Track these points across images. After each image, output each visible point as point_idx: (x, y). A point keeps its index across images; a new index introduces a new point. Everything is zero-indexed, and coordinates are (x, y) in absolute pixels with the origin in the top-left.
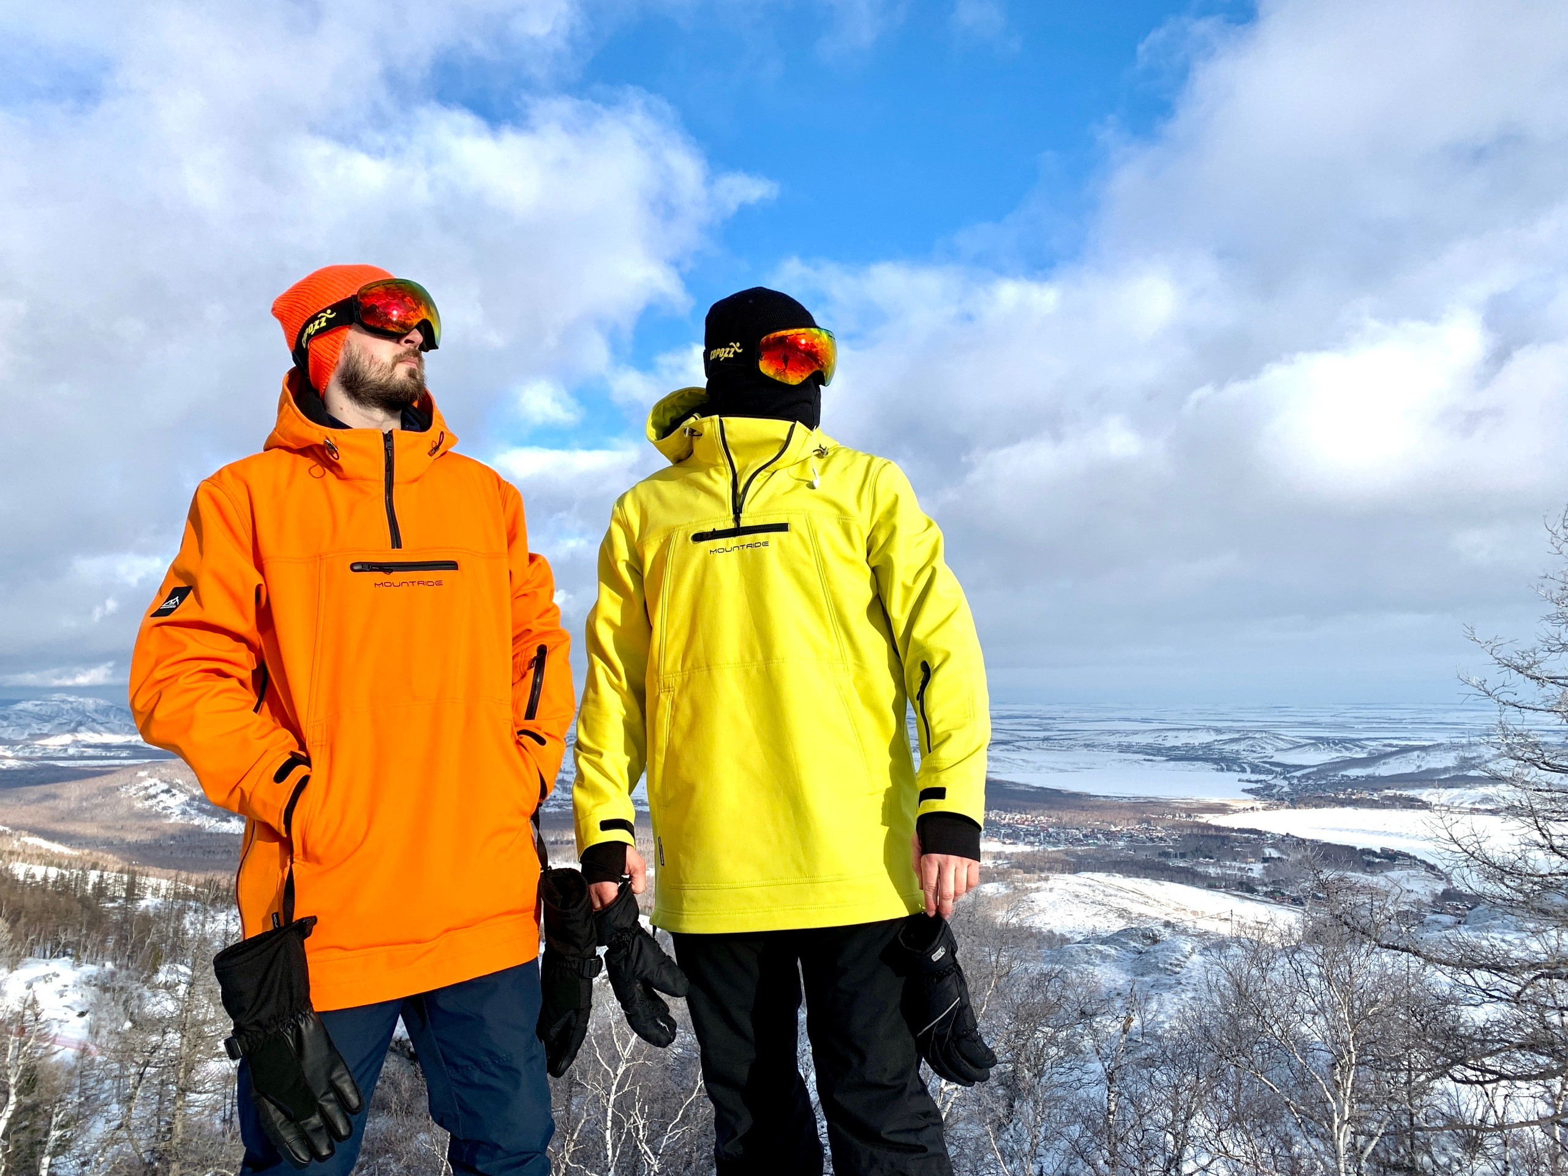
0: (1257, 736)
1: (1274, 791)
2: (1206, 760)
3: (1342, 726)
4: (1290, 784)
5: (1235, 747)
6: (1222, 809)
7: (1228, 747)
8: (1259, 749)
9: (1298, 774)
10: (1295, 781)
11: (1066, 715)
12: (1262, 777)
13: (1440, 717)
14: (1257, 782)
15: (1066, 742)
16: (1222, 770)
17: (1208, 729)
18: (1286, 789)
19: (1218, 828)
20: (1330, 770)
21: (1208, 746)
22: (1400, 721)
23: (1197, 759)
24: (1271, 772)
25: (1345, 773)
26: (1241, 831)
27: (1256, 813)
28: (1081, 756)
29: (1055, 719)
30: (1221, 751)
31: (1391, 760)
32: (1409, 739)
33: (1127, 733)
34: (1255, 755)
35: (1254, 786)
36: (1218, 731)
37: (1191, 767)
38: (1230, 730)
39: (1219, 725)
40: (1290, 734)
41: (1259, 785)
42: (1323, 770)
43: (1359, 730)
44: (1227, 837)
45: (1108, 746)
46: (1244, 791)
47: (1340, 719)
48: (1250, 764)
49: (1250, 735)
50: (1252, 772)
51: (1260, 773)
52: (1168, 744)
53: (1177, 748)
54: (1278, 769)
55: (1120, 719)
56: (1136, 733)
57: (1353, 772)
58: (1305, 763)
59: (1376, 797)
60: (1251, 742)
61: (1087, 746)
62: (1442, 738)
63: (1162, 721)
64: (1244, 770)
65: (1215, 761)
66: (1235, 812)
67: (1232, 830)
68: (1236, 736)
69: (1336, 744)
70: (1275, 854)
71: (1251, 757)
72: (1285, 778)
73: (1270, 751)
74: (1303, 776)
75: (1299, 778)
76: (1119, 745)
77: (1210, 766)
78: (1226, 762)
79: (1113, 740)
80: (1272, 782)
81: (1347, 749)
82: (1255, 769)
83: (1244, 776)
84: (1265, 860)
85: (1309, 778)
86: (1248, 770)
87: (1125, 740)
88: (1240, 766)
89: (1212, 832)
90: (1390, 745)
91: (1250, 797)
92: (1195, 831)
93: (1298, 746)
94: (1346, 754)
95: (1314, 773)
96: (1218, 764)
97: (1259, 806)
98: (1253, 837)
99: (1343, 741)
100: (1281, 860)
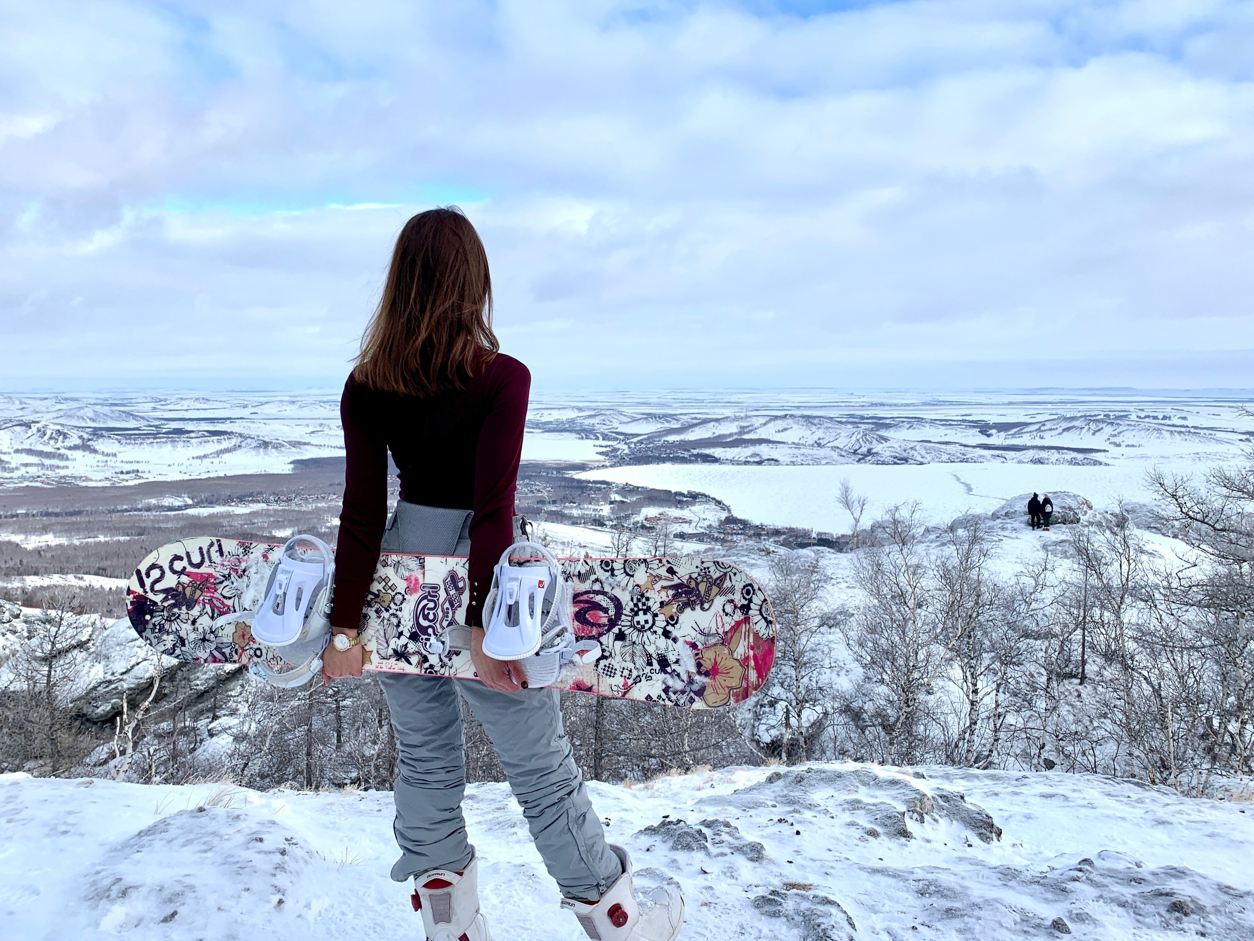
0: (608, 412)
1: (618, 453)
2: (571, 431)
3: (664, 405)
4: (629, 447)
5: (591, 421)
6: (582, 467)
7: (587, 422)
8: (608, 423)
9: (635, 440)
10: (633, 446)
12: (610, 443)
13: (727, 398)
14: (606, 447)
16: (582, 438)
17: (573, 408)
18: (627, 451)
19: (579, 481)
20: (656, 437)
21: (572, 421)
22: (702, 401)
23: (565, 430)
24: (616, 439)
25: (666, 439)
26: (595, 482)
27: (606, 470)
30: (581, 424)
31: (696, 429)
32: (708, 414)
34: (605, 427)
35: (604, 449)
36: (580, 409)
37: (560, 437)
38: (589, 409)
39: (581, 405)
40: (629, 411)
41: (608, 449)
42: (651, 437)
43: (676, 408)
44: (586, 487)
46: (597, 453)
47: (663, 401)
48: (602, 434)
49: (602, 412)
50: (603, 439)
51: (609, 440)
52: (544, 420)
53: (551, 422)
54: (621, 437)
57: (672, 438)
58: (639, 432)
59: (686, 455)
60: (603, 417)
62: (728, 412)
63: (539, 402)
64: (597, 438)
65: (578, 432)
66: (591, 469)
67: (589, 482)
68: (593, 413)
69: (660, 418)
70: (618, 498)
71: (603, 429)
72: (626, 443)
73: (616, 424)
74: (638, 442)
75: (635, 443)
77: (574, 435)
78: (586, 433)
80: (617, 447)
81: (667, 421)
82: (605, 437)
83: (598, 443)
84: (611, 503)
85: (642, 443)
86: (601, 438)
88: (595, 435)
89: (575, 484)
90: (696, 418)
91: (602, 458)
92: (563, 484)
93: (635, 420)
94: (667, 425)
95: (645, 439)
96: (579, 434)
97: (608, 464)
98: (603, 486)
99: (665, 416)
100: (623, 502)
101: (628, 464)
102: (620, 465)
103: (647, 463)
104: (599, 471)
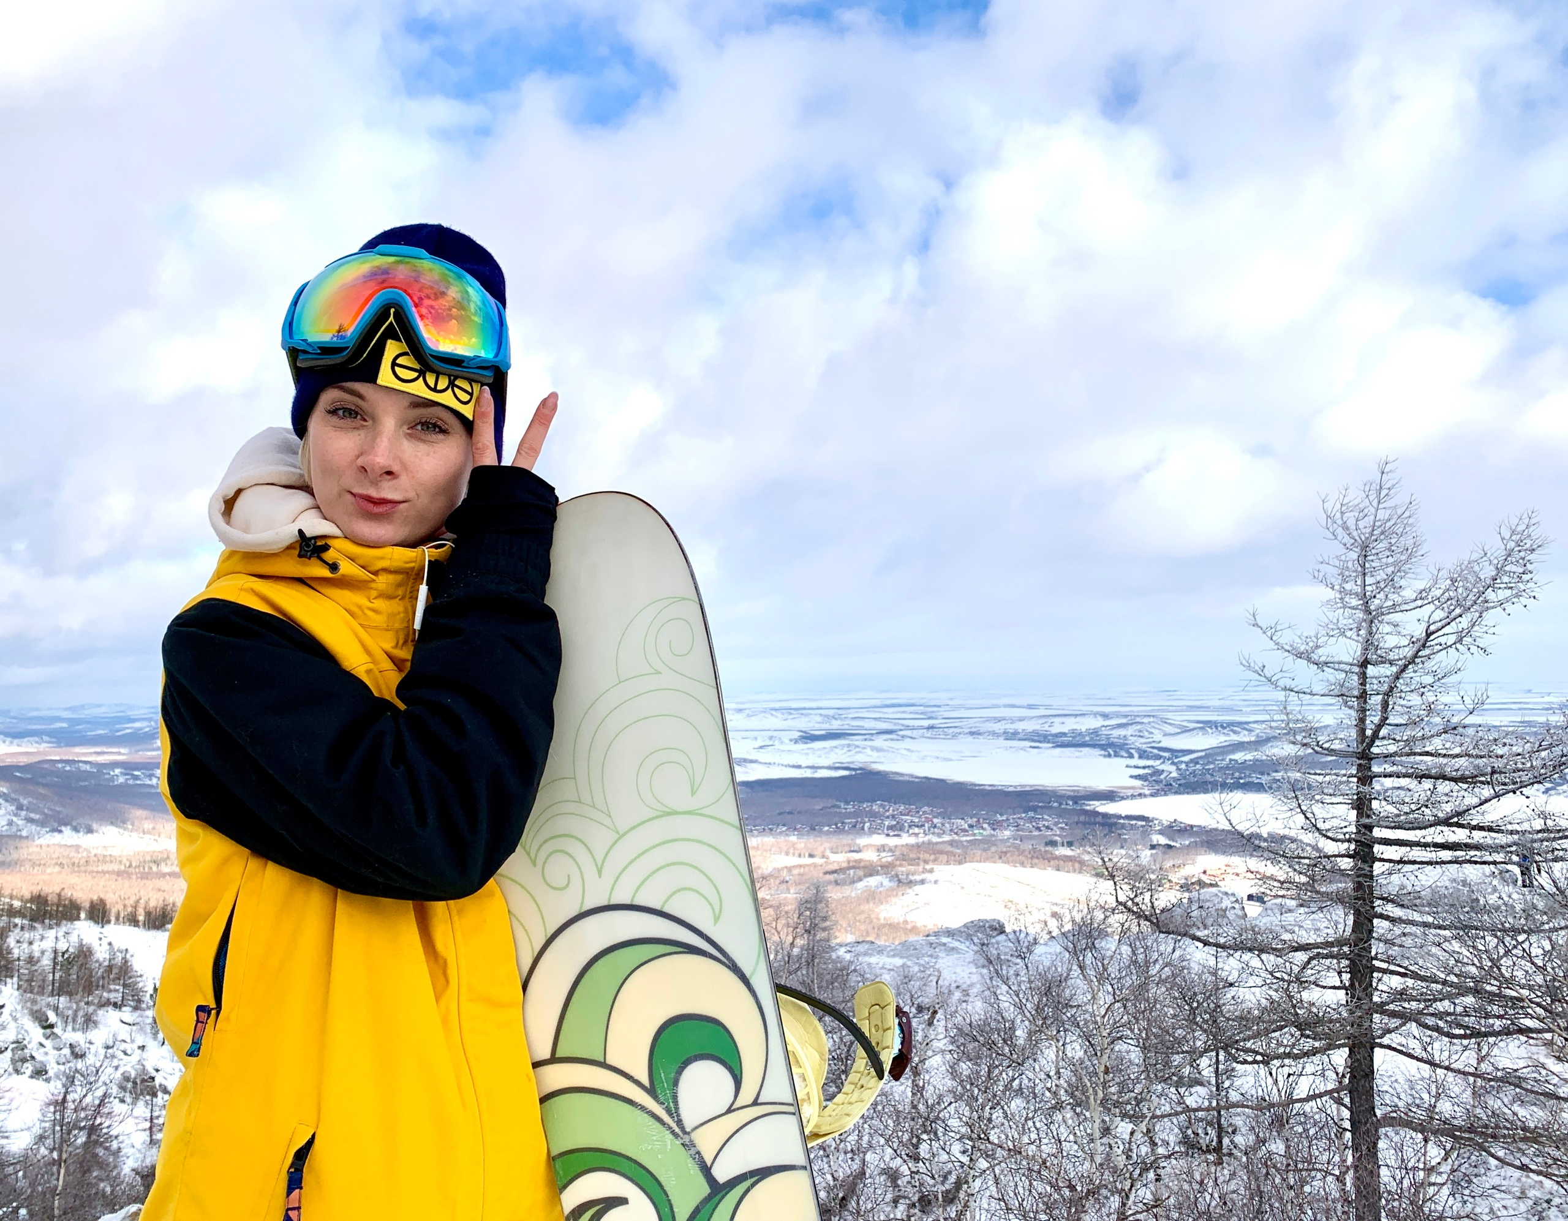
0: (1146, 720)
1: (1162, 777)
2: (1093, 746)
3: (1230, 710)
4: (1178, 769)
5: (1122, 732)
6: (1110, 796)
7: (1116, 733)
8: (1146, 734)
9: (1186, 758)
10: (1183, 766)
11: (950, 703)
12: (1150, 763)
14: (1144, 768)
15: (951, 730)
16: (1109, 756)
17: (1096, 714)
18: (1174, 774)
19: (1105, 815)
20: (1218, 754)
21: (1095, 732)
23: (1084, 745)
24: (1159, 757)
25: (1233, 757)
26: (1129, 818)
27: (1144, 800)
28: (967, 744)
29: (939, 706)
30: (1108, 737)
31: (1275, 744)
33: (1012, 720)
34: (1142, 741)
35: (1141, 772)
36: (1105, 716)
37: (1077, 754)
38: (1118, 715)
39: (1107, 710)
40: (1177, 718)
41: (1147, 771)
42: (1210, 755)
43: (1247, 713)
44: (1115, 824)
45: (994, 734)
46: (1131, 777)
47: (1227, 703)
48: (1138, 750)
49: (1138, 719)
50: (1140, 757)
51: (1148, 758)
52: (1055, 730)
53: (1064, 734)
54: (1166, 754)
55: (1006, 706)
56: (1021, 719)
57: (1239, 756)
58: (1192, 748)
59: (1264, 779)
60: (1139, 727)
61: (972, 733)
62: (1328, 721)
63: (1048, 707)
64: (1131, 756)
65: (1103, 747)
66: (1123, 798)
67: (1120, 817)
68: (1124, 721)
69: (1224, 728)
70: (1163, 840)
71: (1139, 743)
72: (1173, 763)
73: (1157, 736)
74: (1192, 761)
75: (1187, 764)
76: (1004, 733)
77: (1097, 752)
78: (1113, 748)
79: (999, 727)
80: (1161, 768)
81: (1235, 732)
82: (1143, 754)
83: (1132, 762)
84: (1153, 847)
85: (1197, 763)
86: (1136, 755)
87: (1011, 727)
88: (1127, 751)
89: (1099, 819)
90: (1274, 729)
91: (1138, 783)
92: (1082, 818)
93: (1185, 730)
94: (1235, 738)
95: (1201, 757)
96: (1105, 750)
97: (1147, 792)
98: (1140, 823)
99: (1231, 724)
100: (1170, 847)
101: (1176, 793)
102: (1165, 794)
103: (1206, 791)
104: (1134, 801)
